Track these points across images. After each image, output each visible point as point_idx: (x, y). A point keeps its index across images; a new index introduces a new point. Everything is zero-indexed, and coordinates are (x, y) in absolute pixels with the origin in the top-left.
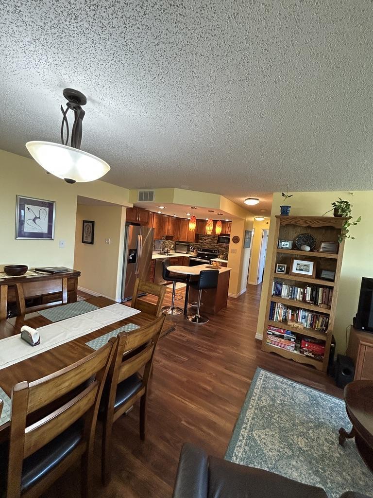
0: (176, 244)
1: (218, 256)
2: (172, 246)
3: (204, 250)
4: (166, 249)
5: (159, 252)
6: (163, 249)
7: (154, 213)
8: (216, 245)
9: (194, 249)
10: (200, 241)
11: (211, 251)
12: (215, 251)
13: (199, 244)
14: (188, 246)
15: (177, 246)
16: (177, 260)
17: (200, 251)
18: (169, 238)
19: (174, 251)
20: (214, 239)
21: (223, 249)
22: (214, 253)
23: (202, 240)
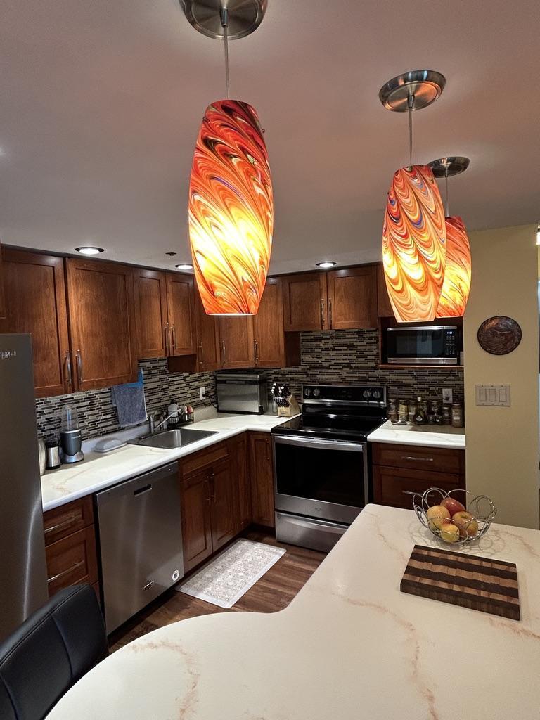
0: (218, 382)
1: (392, 412)
2: (202, 390)
3: (326, 393)
4: (174, 412)
5: (143, 430)
6: (163, 412)
7: (65, 257)
8: (376, 368)
9: (286, 393)
10: (308, 358)
11: (356, 393)
12: (372, 391)
13: (305, 372)
14: (264, 383)
15: (220, 386)
16: (222, 454)
17: (311, 397)
18: (179, 364)
19: (211, 409)
20: (361, 345)
21: (409, 380)
22: (372, 398)
23: (312, 353)
